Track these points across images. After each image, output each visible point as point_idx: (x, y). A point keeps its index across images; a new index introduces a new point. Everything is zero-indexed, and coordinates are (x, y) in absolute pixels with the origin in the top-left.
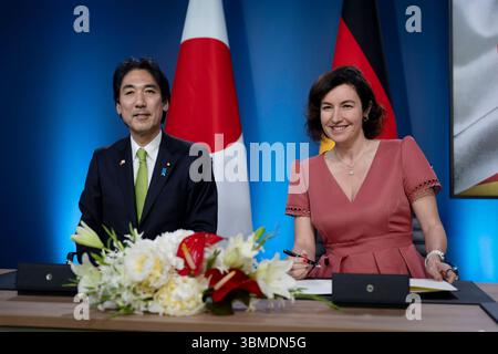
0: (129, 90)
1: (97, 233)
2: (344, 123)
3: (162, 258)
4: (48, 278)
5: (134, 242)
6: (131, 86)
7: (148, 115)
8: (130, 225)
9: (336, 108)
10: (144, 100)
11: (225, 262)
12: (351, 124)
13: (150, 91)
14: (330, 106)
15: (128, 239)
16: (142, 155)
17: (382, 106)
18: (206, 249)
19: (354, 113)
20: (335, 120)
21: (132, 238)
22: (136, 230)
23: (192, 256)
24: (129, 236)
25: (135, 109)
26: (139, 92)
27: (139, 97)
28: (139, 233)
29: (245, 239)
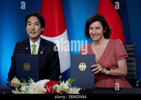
0: (30, 23)
1: (19, 80)
2: (97, 34)
3: (40, 89)
4: (4, 93)
5: (31, 83)
6: (30, 22)
7: (35, 32)
8: (30, 78)
9: (94, 29)
10: (34, 28)
11: (59, 90)
12: (99, 34)
13: (36, 25)
14: (92, 28)
15: (29, 82)
16: (34, 46)
17: (110, 28)
18: (53, 86)
19: (100, 31)
20: (93, 33)
21: (30, 82)
22: (31, 79)
23: (49, 88)
24: (29, 81)
25: (31, 30)
26: (33, 24)
27: (33, 26)
28: (32, 80)
29: (65, 82)
